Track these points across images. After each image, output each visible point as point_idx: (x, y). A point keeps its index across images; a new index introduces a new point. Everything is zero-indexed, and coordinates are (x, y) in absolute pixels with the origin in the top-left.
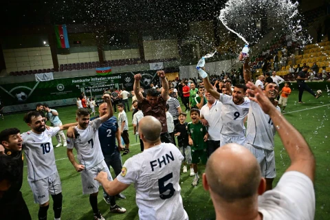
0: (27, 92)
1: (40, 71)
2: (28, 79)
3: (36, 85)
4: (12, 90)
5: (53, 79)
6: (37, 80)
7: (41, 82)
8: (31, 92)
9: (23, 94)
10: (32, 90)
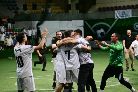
0: (106, 29)
1: (120, 8)
2: (108, 15)
3: (115, 23)
4: (94, 27)
5: (131, 16)
6: (116, 17)
7: (119, 19)
8: (109, 30)
9: (102, 30)
10: (111, 27)
